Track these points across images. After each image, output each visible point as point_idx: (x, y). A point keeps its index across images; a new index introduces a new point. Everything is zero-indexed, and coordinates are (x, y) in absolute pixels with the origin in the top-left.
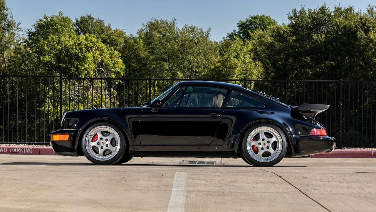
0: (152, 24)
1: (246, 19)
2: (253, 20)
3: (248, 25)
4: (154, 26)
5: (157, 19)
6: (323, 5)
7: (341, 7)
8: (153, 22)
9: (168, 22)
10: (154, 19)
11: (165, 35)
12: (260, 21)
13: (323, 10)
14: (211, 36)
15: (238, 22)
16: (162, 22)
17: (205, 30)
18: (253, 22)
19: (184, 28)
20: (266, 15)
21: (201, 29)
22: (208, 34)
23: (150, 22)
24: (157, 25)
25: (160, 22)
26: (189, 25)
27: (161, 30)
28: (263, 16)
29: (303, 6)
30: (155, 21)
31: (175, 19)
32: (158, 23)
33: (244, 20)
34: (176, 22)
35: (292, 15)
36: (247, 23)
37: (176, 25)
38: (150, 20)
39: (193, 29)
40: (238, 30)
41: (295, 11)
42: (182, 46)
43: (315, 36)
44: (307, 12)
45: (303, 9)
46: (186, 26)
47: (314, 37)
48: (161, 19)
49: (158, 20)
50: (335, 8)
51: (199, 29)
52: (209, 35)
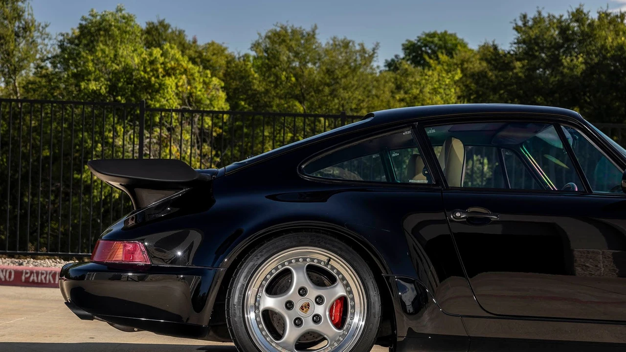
0: (276, 34)
1: (418, 37)
2: (428, 39)
3: (420, 47)
4: (278, 38)
5: (285, 24)
6: (578, 7)
7: (609, 11)
8: (278, 29)
9: (304, 32)
10: (279, 25)
11: (298, 54)
12: (440, 40)
13: (579, 16)
14: (379, 57)
15: (404, 42)
16: (294, 32)
17: (369, 47)
18: (429, 42)
19: (331, 42)
20: (449, 32)
21: (362, 45)
22: (374, 53)
23: (271, 31)
24: (285, 36)
25: (290, 31)
26: (341, 37)
27: (293, 43)
28: (446, 32)
29: (540, 9)
30: (282, 28)
31: (316, 27)
32: (286, 32)
33: (414, 39)
34: (317, 31)
35: (520, 23)
36: (419, 44)
37: (317, 36)
38: (274, 28)
39: (346, 45)
40: (402, 55)
41: (525, 17)
42: (329, 72)
43: (566, 60)
44: (547, 20)
45: (540, 13)
46: (334, 39)
47: (564, 61)
48: (291, 25)
49: (286, 27)
50: (599, 13)
51: (359, 45)
52: (376, 55)
